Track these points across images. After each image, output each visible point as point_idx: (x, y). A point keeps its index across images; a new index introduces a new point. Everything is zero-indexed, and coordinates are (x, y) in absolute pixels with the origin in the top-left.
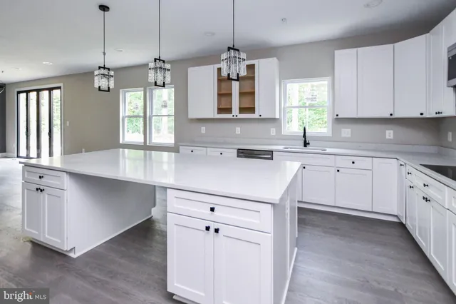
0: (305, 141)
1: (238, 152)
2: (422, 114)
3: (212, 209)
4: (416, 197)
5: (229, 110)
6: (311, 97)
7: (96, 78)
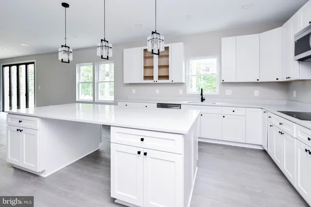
0: (202, 98)
1: (157, 105)
2: (277, 79)
3: (142, 140)
4: (275, 132)
5: (152, 78)
6: (206, 69)
7: (60, 53)
